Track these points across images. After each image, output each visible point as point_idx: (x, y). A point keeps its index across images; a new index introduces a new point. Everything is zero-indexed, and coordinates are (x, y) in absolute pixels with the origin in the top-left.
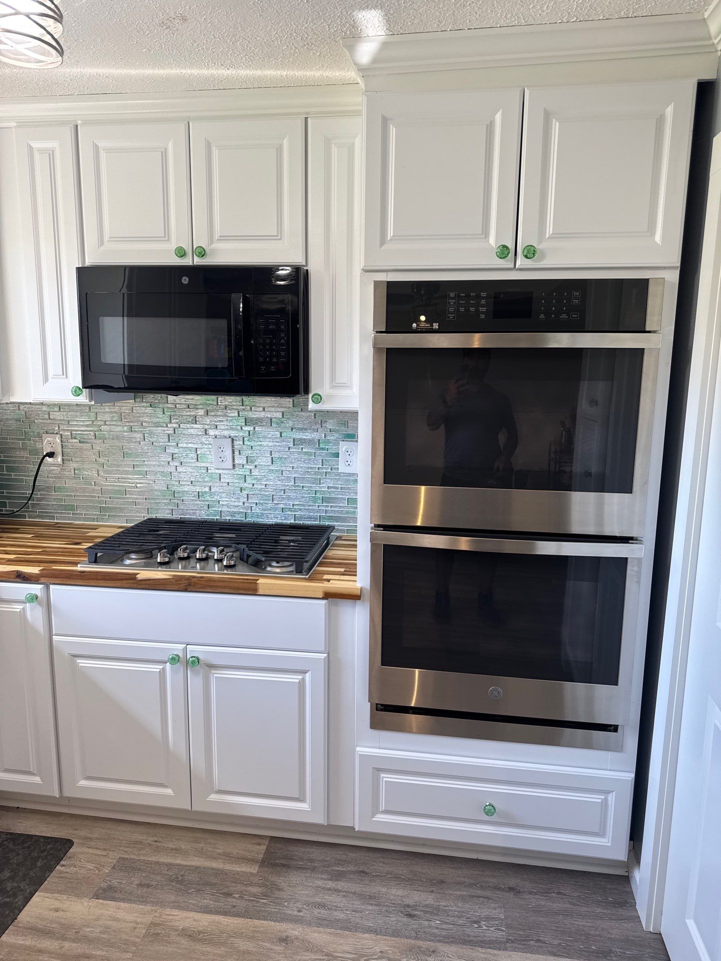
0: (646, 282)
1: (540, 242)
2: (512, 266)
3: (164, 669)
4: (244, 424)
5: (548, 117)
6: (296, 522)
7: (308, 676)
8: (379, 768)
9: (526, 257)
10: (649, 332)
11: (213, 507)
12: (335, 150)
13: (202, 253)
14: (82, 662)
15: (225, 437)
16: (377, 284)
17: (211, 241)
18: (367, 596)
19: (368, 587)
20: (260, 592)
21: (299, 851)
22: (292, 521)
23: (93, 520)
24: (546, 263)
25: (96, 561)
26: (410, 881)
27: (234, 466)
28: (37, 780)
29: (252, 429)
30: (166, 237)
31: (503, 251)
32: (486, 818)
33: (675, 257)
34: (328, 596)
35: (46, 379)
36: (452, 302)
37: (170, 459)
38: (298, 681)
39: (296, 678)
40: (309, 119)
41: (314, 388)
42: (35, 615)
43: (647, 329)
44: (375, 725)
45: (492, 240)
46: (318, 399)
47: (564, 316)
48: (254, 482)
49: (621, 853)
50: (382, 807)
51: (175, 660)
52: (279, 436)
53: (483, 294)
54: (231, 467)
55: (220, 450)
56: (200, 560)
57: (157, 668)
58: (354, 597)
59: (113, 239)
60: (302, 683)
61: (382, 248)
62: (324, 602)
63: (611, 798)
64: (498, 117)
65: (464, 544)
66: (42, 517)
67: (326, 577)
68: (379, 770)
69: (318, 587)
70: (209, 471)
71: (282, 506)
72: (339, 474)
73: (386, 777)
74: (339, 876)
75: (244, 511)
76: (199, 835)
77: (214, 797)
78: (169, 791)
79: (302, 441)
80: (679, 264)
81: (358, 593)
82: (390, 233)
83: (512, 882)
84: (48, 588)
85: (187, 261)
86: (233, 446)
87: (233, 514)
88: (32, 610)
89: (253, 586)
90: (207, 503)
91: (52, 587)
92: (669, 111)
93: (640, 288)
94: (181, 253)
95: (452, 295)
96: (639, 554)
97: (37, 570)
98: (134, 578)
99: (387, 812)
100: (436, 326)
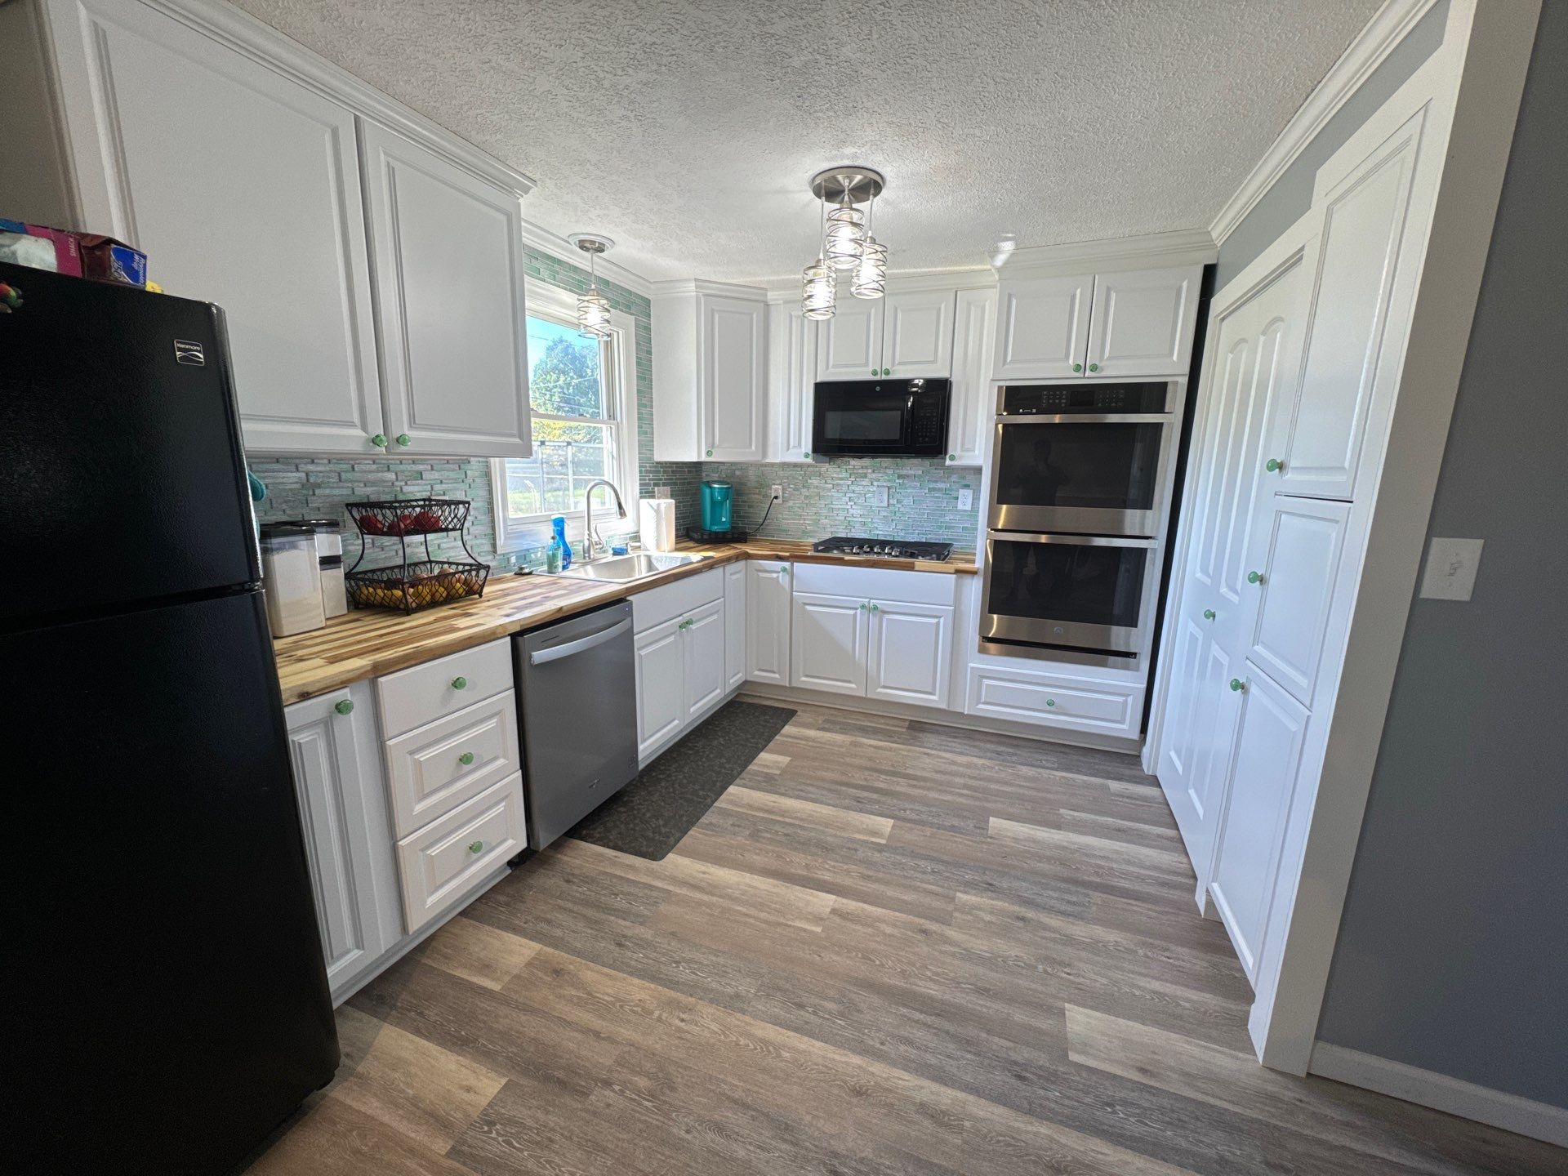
0: (1166, 384)
1: (1101, 361)
2: (1083, 376)
3: (856, 613)
4: (897, 478)
5: (1109, 290)
7: (942, 620)
8: (982, 676)
9: (1091, 370)
10: (1168, 413)
11: (872, 531)
12: (973, 308)
13: (887, 372)
14: (809, 608)
15: (884, 487)
16: (1000, 388)
17: (893, 366)
18: (981, 573)
19: (983, 567)
20: (916, 568)
21: (927, 726)
24: (1103, 374)
25: (819, 551)
26: (999, 743)
27: (889, 505)
28: (777, 676)
29: (902, 481)
30: (866, 364)
31: (1078, 368)
32: (1048, 708)
33: (1186, 369)
34: (958, 572)
36: (1045, 397)
37: (847, 501)
38: (936, 622)
39: (934, 621)
40: (958, 293)
41: (951, 451)
42: (784, 579)
43: (1166, 411)
44: (982, 650)
45: (1071, 362)
46: (953, 458)
47: (1114, 404)
48: (901, 515)
49: (1135, 735)
50: (983, 700)
51: (863, 607)
52: (919, 486)
53: (1064, 392)
54: (887, 506)
55: (881, 495)
57: (852, 612)
58: (974, 573)
59: (834, 366)
60: (938, 624)
61: (1004, 366)
62: (954, 576)
63: (1130, 699)
64: (1079, 291)
65: (1043, 539)
67: (955, 563)
69: (951, 567)
70: (872, 509)
71: (917, 531)
72: (957, 511)
73: (986, 682)
74: (956, 737)
75: (893, 534)
77: (879, 690)
78: (853, 686)
79: (934, 489)
80: (1188, 373)
81: (976, 570)
82: (1009, 358)
83: (1063, 750)
84: (792, 565)
85: (877, 378)
86: (889, 493)
87: (885, 536)
88: (783, 576)
89: (911, 565)
90: (869, 529)
91: (795, 563)
92: (1186, 282)
93: (1163, 387)
94: (875, 373)
95: (1045, 393)
96: (1157, 546)
97: (787, 554)
98: (842, 559)
99: (985, 703)
100: (1034, 411)
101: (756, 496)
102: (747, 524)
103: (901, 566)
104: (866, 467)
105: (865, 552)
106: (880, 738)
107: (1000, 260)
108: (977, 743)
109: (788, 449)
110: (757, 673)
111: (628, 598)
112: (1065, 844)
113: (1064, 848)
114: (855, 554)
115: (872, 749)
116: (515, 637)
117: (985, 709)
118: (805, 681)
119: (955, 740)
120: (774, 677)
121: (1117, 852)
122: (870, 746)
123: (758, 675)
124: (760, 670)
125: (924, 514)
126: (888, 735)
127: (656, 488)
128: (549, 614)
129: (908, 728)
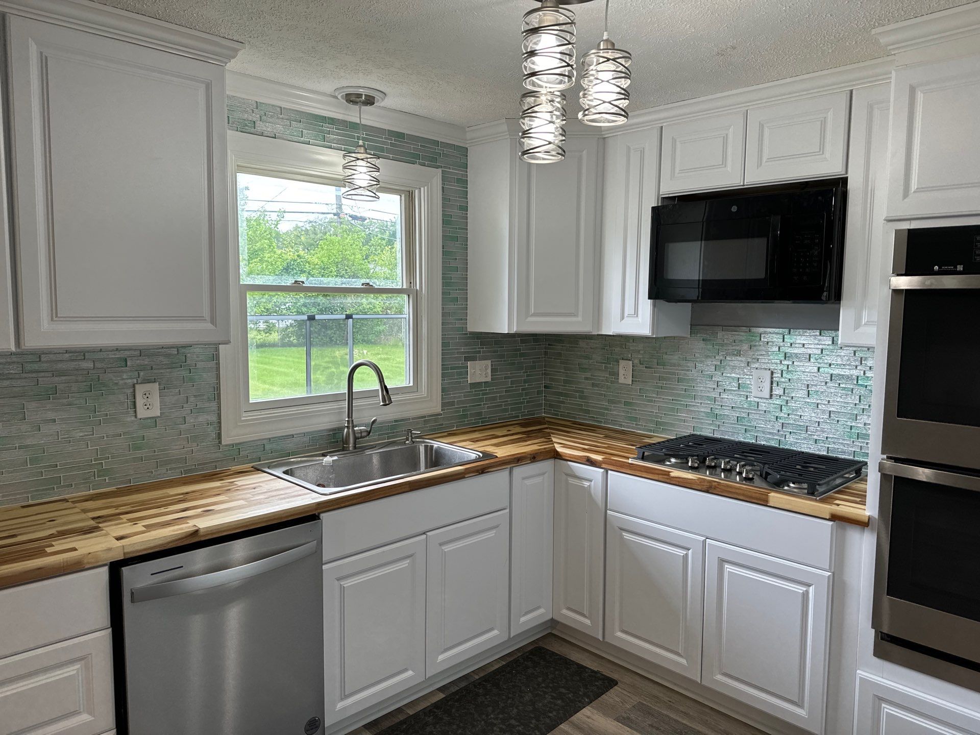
3: (687, 555)
4: (783, 358)
6: (829, 454)
7: (811, 590)
8: (880, 698)
11: (749, 431)
14: (627, 536)
15: (766, 369)
18: (875, 524)
19: (876, 516)
20: (770, 504)
22: (825, 453)
23: (650, 431)
25: (643, 458)
27: (771, 395)
28: (588, 622)
29: (791, 363)
34: (834, 518)
35: (622, 318)
36: (979, 245)
37: (715, 387)
38: (801, 592)
39: (801, 589)
40: (854, 91)
44: (879, 653)
48: (790, 412)
52: (816, 371)
54: (768, 396)
55: (760, 381)
56: (724, 470)
57: (682, 552)
58: (863, 524)
60: (805, 595)
61: (905, 200)
62: (831, 523)
66: (614, 424)
67: (837, 502)
68: (882, 699)
69: (827, 509)
70: (749, 399)
71: (815, 437)
73: (887, 710)
75: (779, 438)
76: (707, 710)
77: (720, 678)
81: (865, 519)
82: (914, 186)
84: (607, 473)
86: (772, 378)
87: (768, 440)
89: (764, 497)
90: (745, 427)
91: (610, 472)
97: (601, 458)
98: (669, 474)
100: (960, 268)
103: (743, 495)
104: (740, 341)
105: (709, 467)
110: (565, 611)
111: (320, 515)
116: (116, 569)
118: (620, 637)
120: (583, 622)
123: (568, 616)
124: (570, 609)
125: (823, 412)
127: (468, 362)
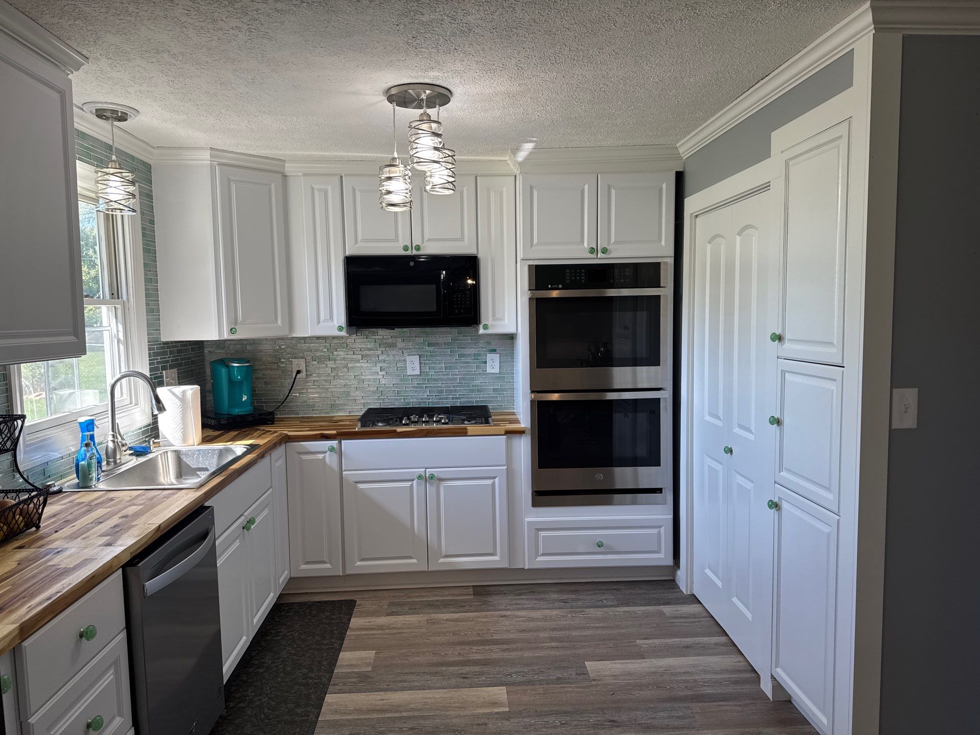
0: (659, 263)
1: (608, 245)
2: (596, 257)
3: (412, 485)
5: (609, 187)
7: (497, 480)
8: (538, 528)
9: (603, 253)
10: (662, 287)
12: (492, 194)
13: (418, 248)
14: (361, 486)
15: (415, 355)
16: (530, 266)
17: (423, 242)
18: (528, 432)
19: (529, 426)
20: (469, 434)
21: (493, 589)
24: (612, 255)
25: (365, 425)
26: (560, 592)
27: (421, 373)
28: (328, 566)
29: (431, 349)
30: (396, 239)
31: (592, 251)
32: (599, 550)
33: (671, 251)
34: (508, 433)
36: (568, 274)
39: (490, 482)
40: (478, 177)
41: (483, 321)
42: (331, 460)
43: (661, 286)
44: (535, 504)
45: (586, 245)
46: (486, 327)
47: (622, 281)
48: (434, 382)
49: (669, 561)
50: (541, 552)
51: (420, 477)
53: (583, 271)
54: (418, 374)
55: (410, 363)
56: (425, 422)
57: (408, 484)
58: (521, 432)
59: (364, 240)
60: (493, 484)
61: (531, 249)
62: (505, 437)
64: (586, 187)
66: (290, 414)
67: (502, 425)
68: (539, 530)
69: (500, 429)
72: (486, 374)
73: (543, 534)
74: (520, 594)
77: (442, 560)
78: (414, 561)
79: (463, 355)
80: (673, 255)
81: (523, 429)
82: (535, 241)
83: (615, 587)
84: (340, 443)
85: (409, 253)
88: (330, 456)
89: (464, 431)
91: (343, 442)
92: (664, 186)
93: (658, 265)
94: (406, 248)
95: (568, 271)
96: (666, 396)
97: (334, 432)
98: (395, 431)
99: (543, 555)
100: (560, 286)
101: (275, 372)
102: (265, 403)
103: (451, 433)
104: (396, 337)
105: (413, 422)
106: (452, 610)
107: (521, 156)
108: (543, 596)
109: (319, 323)
110: (303, 567)
111: (207, 504)
112: (653, 670)
113: (654, 673)
114: (404, 425)
115: (452, 623)
116: (124, 567)
117: (543, 561)
118: (360, 566)
119: (522, 597)
120: (325, 568)
121: (694, 666)
122: (447, 620)
123: (306, 569)
124: (308, 563)
125: (456, 379)
126: (459, 606)
127: (164, 372)
128: (149, 536)
129: (474, 595)
